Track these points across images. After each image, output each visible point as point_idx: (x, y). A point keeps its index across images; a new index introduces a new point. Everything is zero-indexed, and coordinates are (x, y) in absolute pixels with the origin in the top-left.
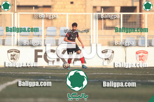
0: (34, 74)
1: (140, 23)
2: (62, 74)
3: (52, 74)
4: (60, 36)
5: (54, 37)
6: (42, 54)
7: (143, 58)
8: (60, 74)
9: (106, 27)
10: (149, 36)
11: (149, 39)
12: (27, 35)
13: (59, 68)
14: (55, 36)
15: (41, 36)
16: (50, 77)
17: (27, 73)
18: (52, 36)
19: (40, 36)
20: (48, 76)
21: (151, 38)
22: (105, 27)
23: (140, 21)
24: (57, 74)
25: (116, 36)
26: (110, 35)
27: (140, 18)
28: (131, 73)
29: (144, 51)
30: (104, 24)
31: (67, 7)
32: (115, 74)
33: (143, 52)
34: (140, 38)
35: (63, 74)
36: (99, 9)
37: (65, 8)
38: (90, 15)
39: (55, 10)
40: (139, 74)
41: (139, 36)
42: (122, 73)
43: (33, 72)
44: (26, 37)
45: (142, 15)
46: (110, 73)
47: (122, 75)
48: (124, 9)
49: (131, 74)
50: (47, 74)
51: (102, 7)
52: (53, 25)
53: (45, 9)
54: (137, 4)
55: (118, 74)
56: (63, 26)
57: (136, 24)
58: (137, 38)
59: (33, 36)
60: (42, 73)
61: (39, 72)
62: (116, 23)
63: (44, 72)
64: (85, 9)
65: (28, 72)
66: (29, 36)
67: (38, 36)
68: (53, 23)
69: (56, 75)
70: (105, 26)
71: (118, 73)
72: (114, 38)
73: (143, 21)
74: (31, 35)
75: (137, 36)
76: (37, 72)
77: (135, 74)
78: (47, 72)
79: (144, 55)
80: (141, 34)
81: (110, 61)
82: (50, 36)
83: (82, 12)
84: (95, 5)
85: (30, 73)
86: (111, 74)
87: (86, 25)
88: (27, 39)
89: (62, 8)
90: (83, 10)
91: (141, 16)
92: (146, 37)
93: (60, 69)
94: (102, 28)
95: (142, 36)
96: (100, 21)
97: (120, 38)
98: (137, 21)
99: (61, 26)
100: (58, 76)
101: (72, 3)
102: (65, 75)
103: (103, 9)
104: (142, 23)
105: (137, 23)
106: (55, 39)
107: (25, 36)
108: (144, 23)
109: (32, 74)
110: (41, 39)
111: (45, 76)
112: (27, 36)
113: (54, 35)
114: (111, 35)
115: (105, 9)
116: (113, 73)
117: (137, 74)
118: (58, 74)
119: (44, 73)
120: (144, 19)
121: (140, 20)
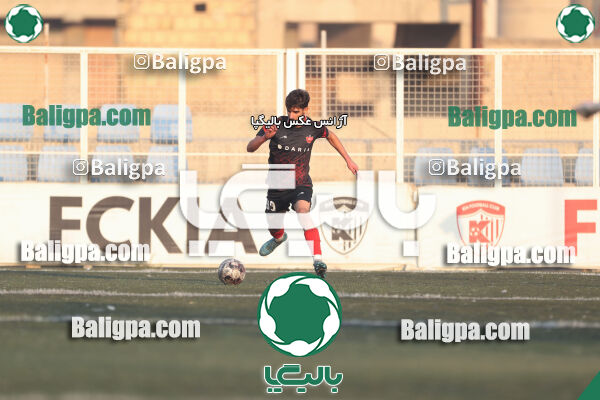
0: (48, 296)
1: (476, 90)
2: (159, 295)
3: (117, 296)
4: (151, 141)
5: (129, 146)
6: (80, 214)
7: (484, 232)
8: (153, 295)
9: (340, 108)
10: (511, 141)
11: (509, 155)
12: (19, 136)
13: (148, 271)
14: (131, 141)
15: (75, 144)
16: (112, 308)
17: (20, 292)
18: (119, 142)
19: (72, 141)
20: (104, 306)
21: (517, 150)
22: (333, 108)
23: (476, 83)
24: (138, 295)
25: (378, 141)
26: (352, 140)
27: (476, 70)
28: (436, 293)
29: (489, 203)
30: (328, 95)
31: (180, 23)
32: (373, 295)
33: (486, 206)
34: (474, 150)
35: (163, 295)
36: (308, 33)
37: (171, 28)
38: (273, 57)
39: (131, 36)
40: (468, 298)
41: (470, 142)
42: (400, 293)
43: (43, 288)
44: (15, 144)
45: (481, 57)
46: (354, 292)
47: (399, 299)
48: (409, 34)
49: (439, 296)
50: (99, 296)
51: (322, 26)
52: (125, 96)
53: (94, 33)
54: (460, 14)
55: (386, 296)
56: (164, 103)
57: (457, 96)
58: (463, 149)
59: (46, 140)
60: (78, 292)
61: (66, 288)
62: (378, 88)
63: (87, 290)
64: (253, 33)
65: (22, 288)
66: (27, 140)
67: (66, 141)
68: (124, 89)
69: (135, 301)
70: (333, 102)
71: (383, 294)
72: (368, 152)
73: (486, 82)
74: (37, 139)
75: (463, 142)
76: (59, 287)
77: (453, 298)
78: (100, 288)
79: (489, 219)
80: (477, 135)
81: (352, 242)
82: (112, 142)
83: (242, 46)
84: (293, 18)
85: (30, 292)
86: (357, 295)
87: (256, 97)
88: (21, 152)
89: (160, 28)
90: (244, 38)
91: (479, 60)
92: (498, 146)
93: (152, 274)
94: (320, 108)
95: (480, 143)
96: (314, 82)
97: (394, 151)
98: (463, 83)
99: (157, 103)
100: (145, 303)
101: (201, 8)
102: (172, 298)
103: (324, 34)
104: (482, 89)
105: (463, 90)
106: (131, 154)
107: (9, 144)
108: (488, 90)
109: (41, 295)
110: (77, 153)
111: (92, 306)
112: (20, 140)
113: (127, 138)
114: (358, 140)
115: (336, 32)
116: (365, 291)
117: (461, 298)
118: (144, 295)
119: (86, 293)
120: (488, 75)
121: (476, 77)
